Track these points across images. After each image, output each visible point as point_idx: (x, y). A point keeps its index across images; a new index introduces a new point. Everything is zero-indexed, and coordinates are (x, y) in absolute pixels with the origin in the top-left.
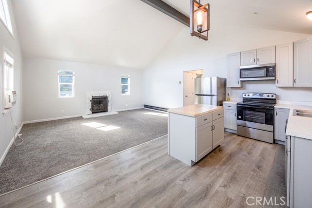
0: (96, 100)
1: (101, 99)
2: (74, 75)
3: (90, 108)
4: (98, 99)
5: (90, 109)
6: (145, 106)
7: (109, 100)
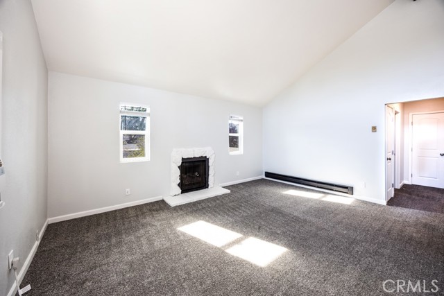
0: (187, 164)
1: (197, 164)
2: (149, 114)
3: (179, 181)
4: (192, 164)
5: (179, 185)
6: (268, 174)
7: (210, 164)
